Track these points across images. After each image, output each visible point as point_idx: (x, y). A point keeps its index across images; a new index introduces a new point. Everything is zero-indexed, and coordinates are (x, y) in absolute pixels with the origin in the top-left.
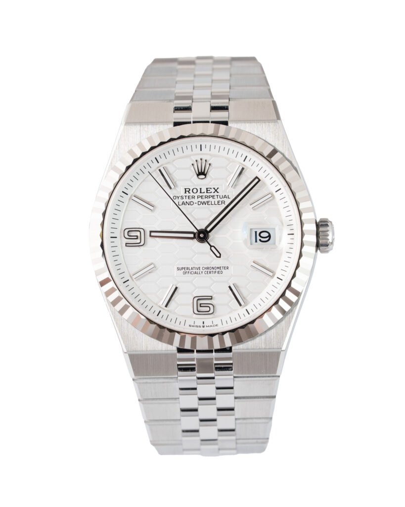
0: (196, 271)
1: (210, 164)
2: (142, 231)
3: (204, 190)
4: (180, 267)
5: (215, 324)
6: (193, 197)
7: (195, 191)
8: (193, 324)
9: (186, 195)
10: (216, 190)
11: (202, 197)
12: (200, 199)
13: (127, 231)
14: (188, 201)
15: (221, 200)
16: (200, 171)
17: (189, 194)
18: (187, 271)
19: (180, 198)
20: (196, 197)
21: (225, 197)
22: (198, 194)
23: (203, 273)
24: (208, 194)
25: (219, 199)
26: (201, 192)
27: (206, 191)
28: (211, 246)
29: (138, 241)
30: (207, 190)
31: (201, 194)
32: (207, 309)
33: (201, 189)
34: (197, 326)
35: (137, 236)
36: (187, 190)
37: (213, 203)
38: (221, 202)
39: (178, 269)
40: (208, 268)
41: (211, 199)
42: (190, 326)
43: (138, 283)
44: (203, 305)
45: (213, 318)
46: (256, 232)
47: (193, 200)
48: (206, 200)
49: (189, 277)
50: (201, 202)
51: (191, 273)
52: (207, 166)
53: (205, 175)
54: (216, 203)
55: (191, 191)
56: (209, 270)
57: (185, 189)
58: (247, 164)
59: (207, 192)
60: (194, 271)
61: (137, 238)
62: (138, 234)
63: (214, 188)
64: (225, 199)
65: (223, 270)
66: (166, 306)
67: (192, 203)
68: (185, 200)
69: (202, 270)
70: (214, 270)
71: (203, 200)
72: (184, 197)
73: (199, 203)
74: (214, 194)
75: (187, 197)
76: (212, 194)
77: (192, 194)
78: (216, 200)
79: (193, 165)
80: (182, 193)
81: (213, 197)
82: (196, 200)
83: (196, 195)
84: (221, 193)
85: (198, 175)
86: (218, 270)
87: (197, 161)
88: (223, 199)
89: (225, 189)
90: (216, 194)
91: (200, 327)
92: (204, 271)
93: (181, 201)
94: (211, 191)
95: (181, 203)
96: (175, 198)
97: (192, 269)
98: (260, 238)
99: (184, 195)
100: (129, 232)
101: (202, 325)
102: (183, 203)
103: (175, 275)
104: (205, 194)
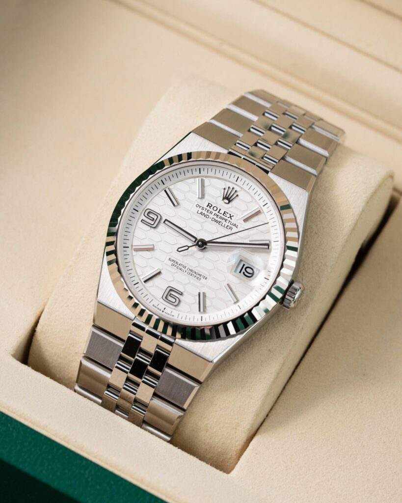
0: (182, 268)
1: (237, 195)
2: (159, 217)
3: (222, 212)
4: (172, 258)
5: (173, 314)
6: (211, 213)
7: (215, 209)
8: (156, 306)
9: (207, 208)
10: (231, 217)
11: (217, 216)
12: (215, 217)
13: (148, 211)
14: (206, 213)
15: (230, 226)
16: (227, 196)
17: (209, 209)
18: (176, 264)
19: (201, 208)
20: (213, 214)
21: (235, 225)
22: (216, 212)
24: (223, 217)
25: (229, 224)
26: (219, 212)
27: (223, 213)
28: (189, 247)
29: (152, 223)
31: (218, 214)
32: (174, 300)
33: (220, 209)
34: (158, 309)
35: (153, 219)
36: (210, 205)
37: (223, 225)
38: (229, 227)
39: (170, 259)
40: (192, 271)
41: (223, 221)
42: (153, 305)
43: (134, 253)
44: (172, 295)
45: (174, 309)
46: (244, 265)
47: (210, 215)
48: (219, 220)
49: (174, 269)
50: (215, 220)
51: (177, 268)
52: (235, 195)
53: (229, 202)
54: (226, 226)
55: (212, 208)
56: (191, 273)
57: (209, 204)
58: (265, 209)
60: (181, 267)
61: (153, 220)
62: (155, 217)
63: (230, 215)
64: (234, 227)
65: (202, 279)
66: (145, 282)
67: (208, 217)
68: (204, 212)
69: (186, 270)
70: (195, 275)
71: (217, 219)
72: (205, 209)
73: (213, 219)
75: (207, 210)
76: (226, 218)
77: (211, 210)
78: (227, 224)
79: (225, 189)
80: (205, 206)
81: (226, 220)
82: (212, 216)
83: (214, 212)
84: (233, 221)
85: (224, 199)
86: (198, 276)
87: (229, 188)
88: (232, 226)
89: (238, 219)
90: (229, 219)
91: (160, 310)
92: (187, 271)
93: (200, 211)
94: (227, 215)
95: (199, 212)
96: (198, 206)
97: (180, 265)
98: (245, 271)
99: (205, 207)
100: (149, 212)
101: (162, 309)
102: (201, 213)
103: (165, 262)
104: (222, 215)
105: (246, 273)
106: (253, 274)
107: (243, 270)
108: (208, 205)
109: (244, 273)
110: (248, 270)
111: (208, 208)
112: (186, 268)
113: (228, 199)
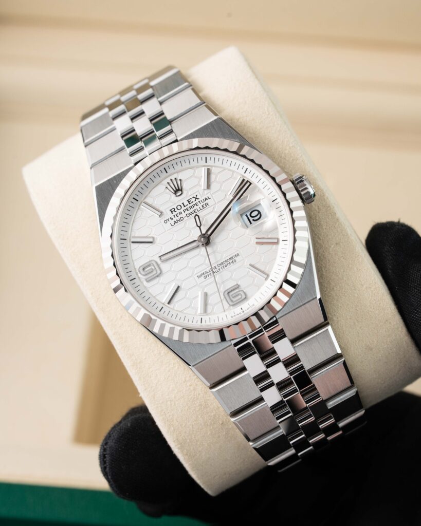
0: (214, 270)
1: (180, 180)
2: (154, 263)
3: (186, 203)
4: (199, 274)
5: (251, 304)
6: (180, 213)
7: (179, 207)
8: (234, 315)
9: (173, 215)
10: (196, 198)
11: (187, 209)
12: (187, 212)
13: (141, 269)
14: (178, 218)
15: (204, 203)
16: (175, 190)
17: (176, 213)
18: (207, 274)
19: (170, 220)
20: (183, 212)
21: (206, 199)
22: (183, 208)
23: (221, 269)
24: (191, 205)
25: (202, 204)
26: (184, 206)
27: (188, 204)
29: (155, 272)
30: (189, 202)
31: (185, 208)
32: (240, 296)
33: (183, 203)
34: (238, 314)
35: (152, 268)
36: (172, 210)
37: (199, 209)
38: (205, 206)
39: (199, 277)
40: (222, 263)
41: (196, 207)
42: (232, 317)
43: (171, 306)
44: (234, 295)
45: (248, 301)
46: (246, 215)
47: (181, 216)
48: (192, 210)
49: (210, 279)
50: (189, 214)
51: (211, 275)
52: (179, 183)
53: (181, 190)
54: (201, 208)
55: (176, 210)
56: (224, 265)
57: (171, 210)
58: (210, 163)
59: (190, 204)
60: (212, 271)
61: (153, 270)
62: (151, 266)
63: (194, 197)
64: (207, 201)
65: (236, 259)
67: (182, 219)
68: (175, 220)
69: (218, 268)
70: (229, 262)
71: (189, 212)
72: (173, 217)
73: (188, 215)
74: (196, 202)
75: (175, 216)
76: (194, 203)
77: (178, 212)
78: (200, 206)
79: (167, 188)
80: (170, 215)
81: (196, 204)
82: (184, 215)
83: (182, 210)
84: (201, 198)
86: (231, 260)
87: (168, 183)
88: (205, 202)
89: (202, 193)
90: (197, 201)
91: (240, 313)
92: (220, 268)
93: (172, 222)
94: (192, 200)
95: (173, 224)
96: (166, 222)
97: (210, 271)
98: (253, 218)
99: (172, 215)
100: (144, 269)
101: (241, 311)
102: (175, 222)
103: (198, 283)
104: (189, 205)
105: (255, 218)
106: (259, 213)
107: (251, 219)
108: (172, 212)
109: (254, 220)
110: (253, 214)
111: (174, 213)
112: (217, 267)
113: (178, 190)
